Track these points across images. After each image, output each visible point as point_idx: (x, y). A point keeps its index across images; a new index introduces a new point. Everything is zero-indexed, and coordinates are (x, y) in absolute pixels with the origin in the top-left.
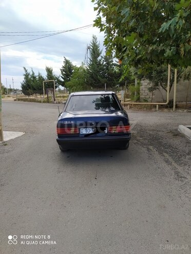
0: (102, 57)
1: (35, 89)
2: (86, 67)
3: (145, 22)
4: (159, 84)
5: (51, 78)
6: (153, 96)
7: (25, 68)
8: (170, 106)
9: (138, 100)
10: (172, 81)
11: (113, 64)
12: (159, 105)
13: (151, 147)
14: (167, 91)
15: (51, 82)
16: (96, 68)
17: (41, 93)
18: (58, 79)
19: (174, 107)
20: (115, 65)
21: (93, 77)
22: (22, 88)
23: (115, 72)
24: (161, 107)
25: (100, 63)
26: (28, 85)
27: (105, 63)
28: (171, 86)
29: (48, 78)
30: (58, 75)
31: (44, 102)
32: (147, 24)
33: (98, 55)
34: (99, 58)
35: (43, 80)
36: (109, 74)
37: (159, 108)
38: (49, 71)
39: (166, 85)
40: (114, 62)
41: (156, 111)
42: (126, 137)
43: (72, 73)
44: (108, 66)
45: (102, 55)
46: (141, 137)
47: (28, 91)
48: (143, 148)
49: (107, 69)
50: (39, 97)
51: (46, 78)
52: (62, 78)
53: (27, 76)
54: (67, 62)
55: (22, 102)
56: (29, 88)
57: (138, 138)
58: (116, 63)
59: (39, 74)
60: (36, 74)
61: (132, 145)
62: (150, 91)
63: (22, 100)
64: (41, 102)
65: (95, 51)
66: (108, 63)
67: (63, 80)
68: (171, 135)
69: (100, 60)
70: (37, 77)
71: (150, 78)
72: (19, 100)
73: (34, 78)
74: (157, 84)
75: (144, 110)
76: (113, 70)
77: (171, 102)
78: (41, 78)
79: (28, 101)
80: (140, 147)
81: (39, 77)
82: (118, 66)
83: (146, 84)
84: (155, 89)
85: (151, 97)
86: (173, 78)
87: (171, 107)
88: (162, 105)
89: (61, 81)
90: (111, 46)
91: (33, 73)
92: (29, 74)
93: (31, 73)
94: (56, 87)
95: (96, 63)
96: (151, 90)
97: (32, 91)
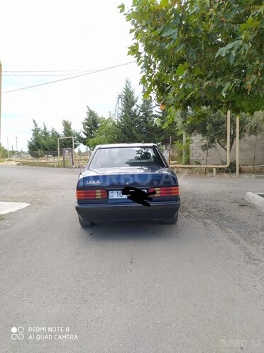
0: (138, 106)
1: (46, 149)
2: (116, 119)
3: (197, 49)
4: (216, 140)
5: (69, 134)
6: (209, 158)
7: (34, 121)
8: (232, 169)
9: (188, 162)
10: (233, 137)
11: (153, 115)
12: (216, 168)
13: (209, 221)
14: (226, 150)
15: (69, 139)
16: (130, 120)
17: (55, 155)
18: (78, 136)
19: (238, 170)
20: (156, 116)
21: (125, 133)
22: (29, 148)
23: (156, 125)
24: (220, 171)
25: (135, 114)
26: (38, 144)
27: (142, 114)
28: (232, 143)
29: (65, 134)
30: (79, 131)
31: (58, 166)
32: (199, 51)
33: (133, 103)
34: (134, 108)
35: (59, 136)
36: (147, 128)
37: (217, 172)
38: (67, 125)
39: (226, 142)
40: (154, 113)
41: (212, 176)
42: (174, 203)
43: (97, 128)
44: (146, 118)
45: (137, 103)
46: (194, 208)
47: (37, 152)
48: (197, 223)
49: (145, 121)
50: (52, 160)
51: (63, 134)
52: (85, 133)
53: (36, 132)
54: (91, 113)
55: (28, 167)
56: (39, 148)
57: (190, 210)
58: (157, 114)
59: (53, 130)
60: (49, 130)
61: (182, 217)
62: (203, 150)
63: (28, 164)
64: (54, 167)
65: (128, 99)
66: (146, 114)
67: (85, 137)
68: (236, 205)
69: (136, 110)
70: (51, 133)
71: (204, 132)
72: (24, 164)
73: (46, 134)
74: (212, 141)
75: (196, 176)
76: (153, 122)
77: (233, 165)
78: (55, 135)
79: (36, 166)
80: (194, 221)
81: (53, 133)
82: (160, 117)
83: (198, 141)
84: (210, 147)
85: (205, 158)
86: (235, 132)
87: (234, 171)
88: (220, 169)
89: (82, 139)
90: (151, 87)
91: (45, 128)
92: (39, 130)
93: (42, 128)
94: (76, 146)
95: (130, 113)
96: (205, 148)
97: (42, 151)
